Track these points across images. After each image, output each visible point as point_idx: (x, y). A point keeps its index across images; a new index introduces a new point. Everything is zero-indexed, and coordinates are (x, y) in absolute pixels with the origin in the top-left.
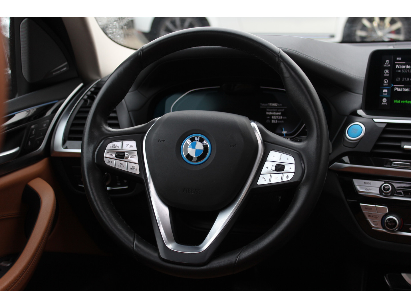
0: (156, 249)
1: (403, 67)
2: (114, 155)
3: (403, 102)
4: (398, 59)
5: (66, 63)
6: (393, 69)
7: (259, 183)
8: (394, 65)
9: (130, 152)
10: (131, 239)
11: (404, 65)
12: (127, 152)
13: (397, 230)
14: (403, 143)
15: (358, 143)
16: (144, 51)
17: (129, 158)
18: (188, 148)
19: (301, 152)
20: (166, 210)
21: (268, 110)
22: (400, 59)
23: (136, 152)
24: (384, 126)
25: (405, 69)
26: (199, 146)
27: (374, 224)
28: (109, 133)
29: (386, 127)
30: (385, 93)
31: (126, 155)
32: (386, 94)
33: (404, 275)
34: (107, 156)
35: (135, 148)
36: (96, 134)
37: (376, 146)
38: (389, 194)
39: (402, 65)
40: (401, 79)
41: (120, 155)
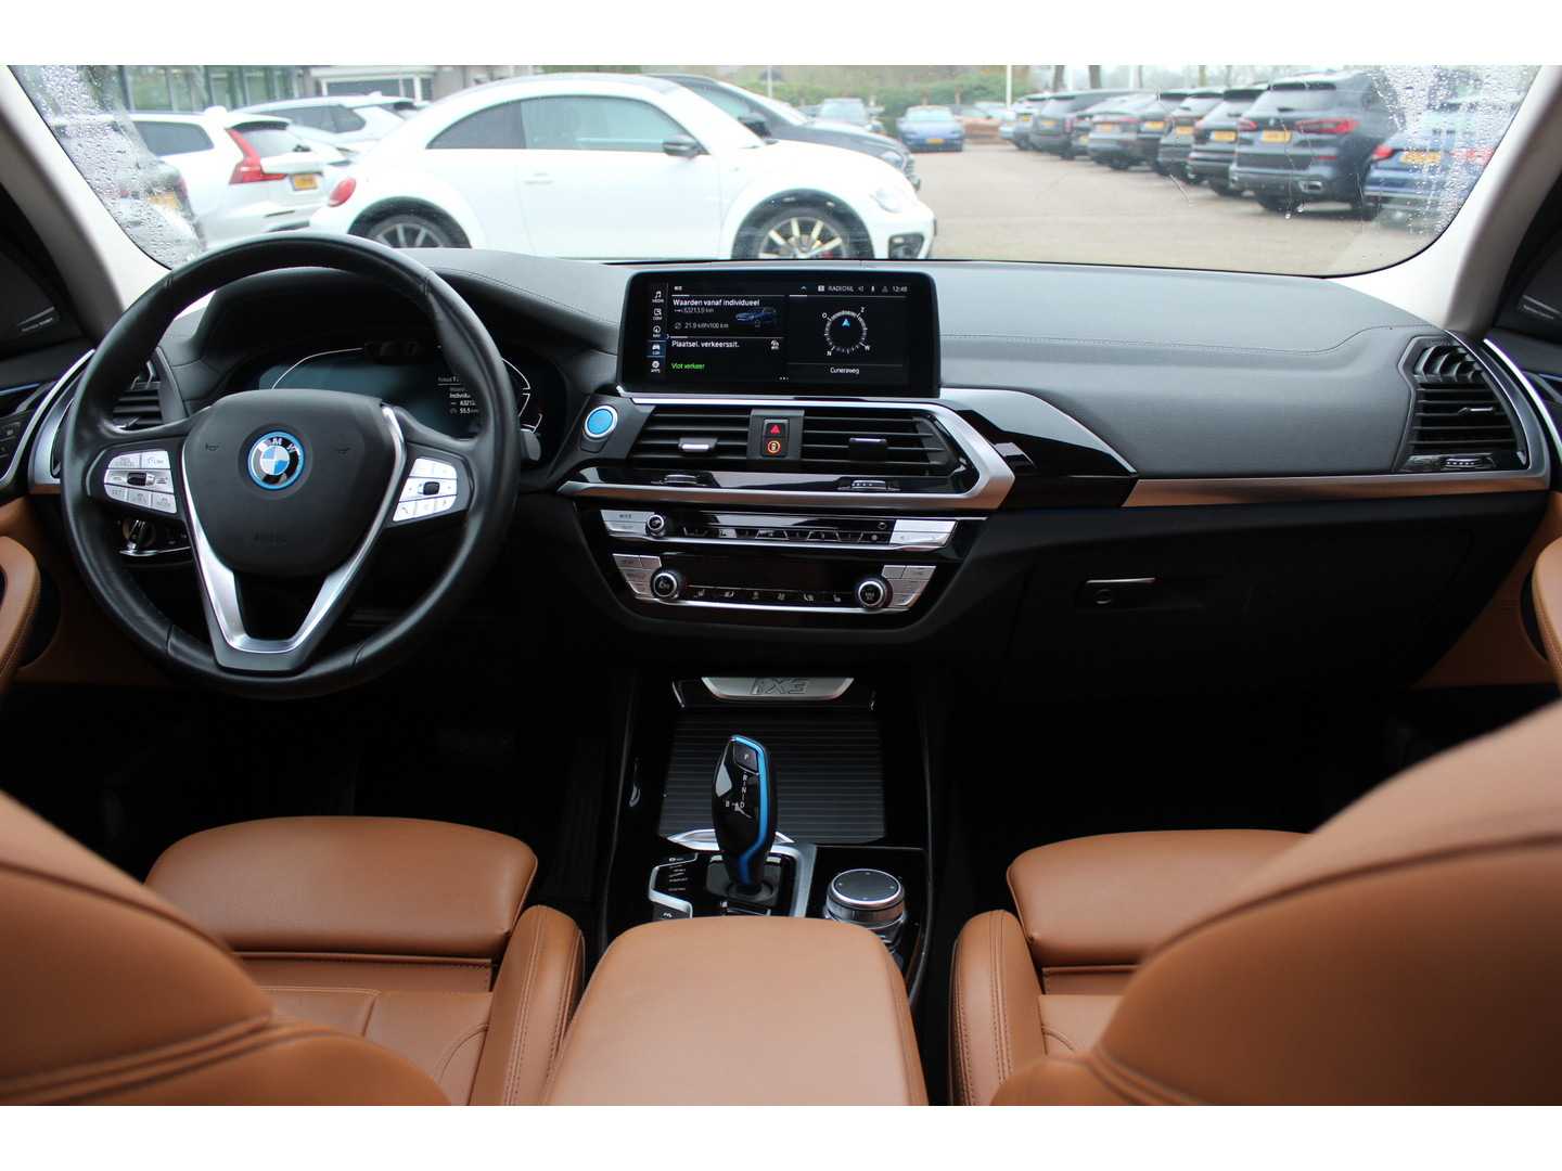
0: (210, 651)
1: (686, 303)
2: (124, 480)
3: (687, 366)
4: (676, 288)
5: (52, 309)
6: (668, 307)
7: (396, 519)
8: (671, 300)
9: (156, 472)
10: (163, 633)
11: (687, 299)
12: (150, 473)
13: (676, 596)
14: (682, 440)
15: (605, 443)
16: (175, 278)
17: (155, 484)
18: (261, 460)
19: (468, 458)
20: (228, 578)
21: (452, 389)
22: (680, 288)
23: (169, 472)
24: (651, 409)
25: (690, 306)
26: (283, 455)
27: (639, 590)
28: (115, 437)
29: (654, 411)
30: (656, 350)
31: (148, 479)
32: (658, 353)
33: (706, 681)
34: (111, 481)
35: (166, 464)
36: (87, 435)
37: (636, 448)
38: (662, 534)
39: (683, 299)
40: (683, 325)
41: (137, 479)
